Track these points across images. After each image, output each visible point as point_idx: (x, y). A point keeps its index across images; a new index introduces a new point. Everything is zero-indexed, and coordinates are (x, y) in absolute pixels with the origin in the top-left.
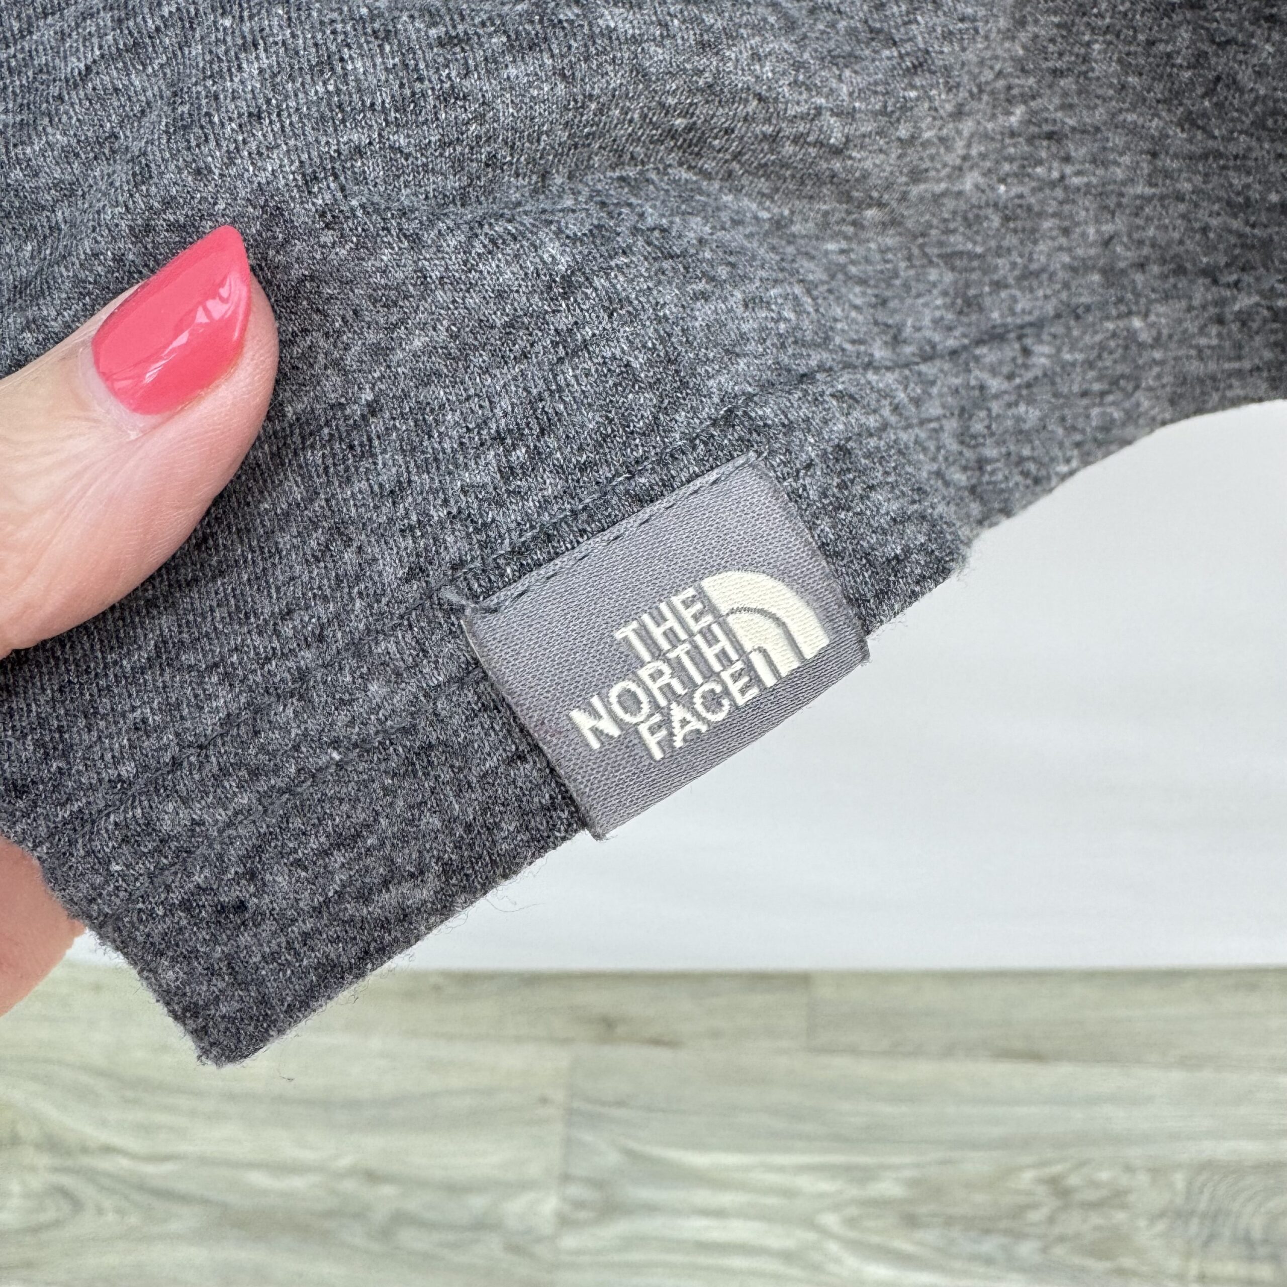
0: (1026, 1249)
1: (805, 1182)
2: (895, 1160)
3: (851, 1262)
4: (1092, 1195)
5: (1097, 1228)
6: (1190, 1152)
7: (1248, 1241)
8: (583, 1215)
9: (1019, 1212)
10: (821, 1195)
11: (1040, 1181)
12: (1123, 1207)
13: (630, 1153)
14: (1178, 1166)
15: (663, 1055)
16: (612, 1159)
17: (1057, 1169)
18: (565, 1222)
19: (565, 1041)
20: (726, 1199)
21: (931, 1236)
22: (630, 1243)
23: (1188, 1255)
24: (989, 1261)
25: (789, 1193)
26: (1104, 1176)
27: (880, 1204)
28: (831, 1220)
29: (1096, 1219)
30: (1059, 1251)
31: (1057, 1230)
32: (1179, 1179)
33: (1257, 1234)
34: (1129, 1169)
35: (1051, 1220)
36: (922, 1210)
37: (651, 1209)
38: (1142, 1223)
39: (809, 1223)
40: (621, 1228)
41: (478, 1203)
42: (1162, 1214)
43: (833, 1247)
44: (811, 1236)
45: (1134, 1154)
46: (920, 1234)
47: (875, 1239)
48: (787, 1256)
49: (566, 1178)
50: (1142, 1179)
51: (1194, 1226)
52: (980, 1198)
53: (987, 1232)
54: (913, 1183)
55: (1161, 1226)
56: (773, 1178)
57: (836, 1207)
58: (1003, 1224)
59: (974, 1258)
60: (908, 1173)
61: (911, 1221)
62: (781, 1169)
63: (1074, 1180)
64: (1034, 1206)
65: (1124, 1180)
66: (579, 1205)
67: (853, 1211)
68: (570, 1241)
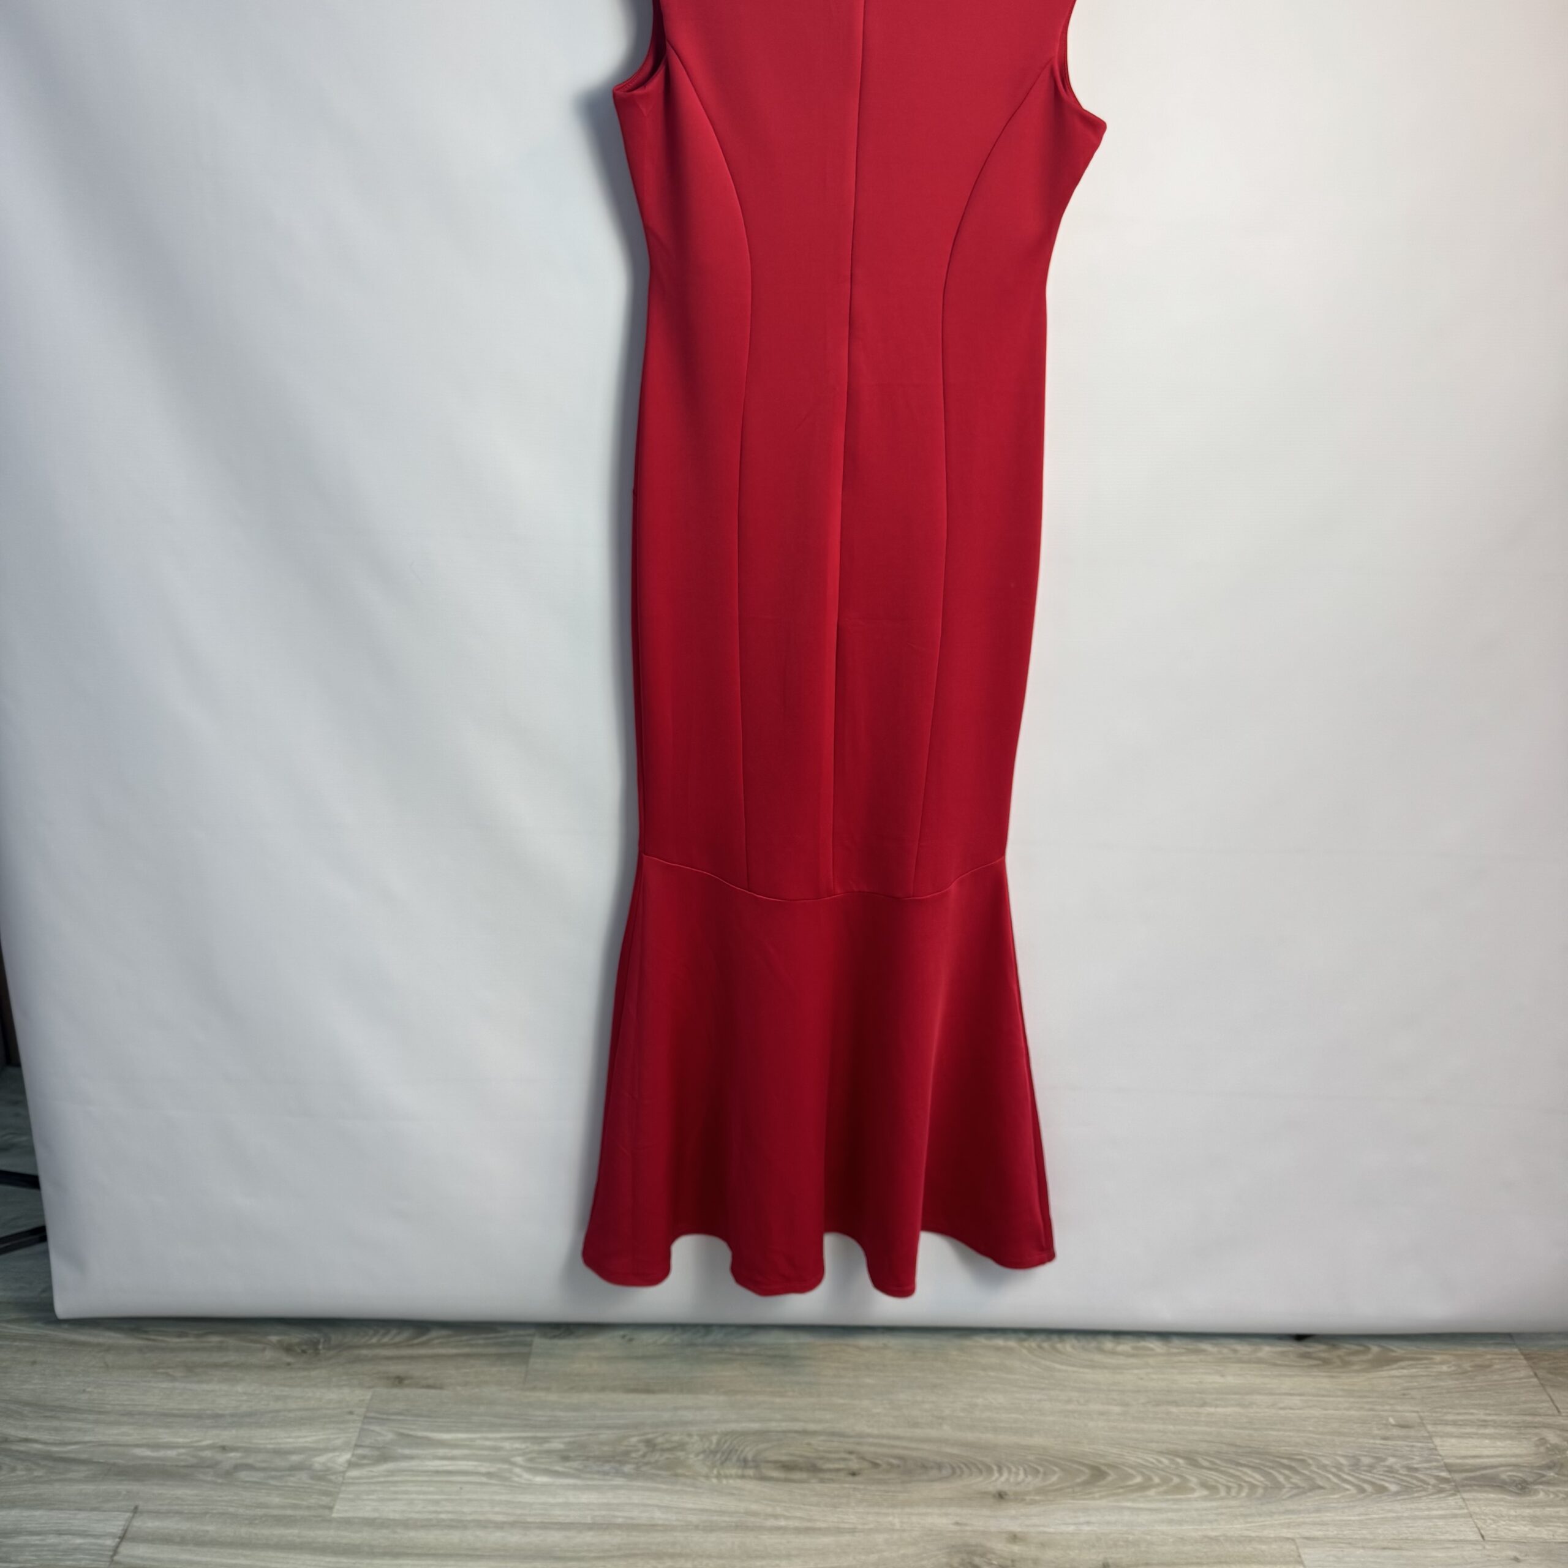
0: (628, 1468)
1: (507, 1445)
2: (564, 1434)
3: (527, 1476)
4: (667, 1446)
5: (668, 1459)
6: (722, 1428)
7: (745, 1461)
8: (365, 1462)
9: (627, 1453)
10: (517, 1449)
11: (639, 1441)
12: (683, 1450)
13: (402, 1434)
14: (716, 1433)
15: (432, 1392)
16: (390, 1436)
17: (650, 1436)
18: (351, 1465)
19: (370, 1387)
20: (456, 1452)
21: (575, 1464)
22: (392, 1473)
23: (713, 1466)
24: (606, 1473)
25: (495, 1449)
26: (676, 1438)
27: (549, 1452)
28: (519, 1460)
29: (667, 1455)
30: (644, 1469)
31: (646, 1460)
32: (714, 1439)
33: (750, 1456)
34: (690, 1435)
35: (644, 1456)
36: (572, 1454)
37: (411, 1458)
38: (692, 1456)
39: (506, 1460)
40: (390, 1466)
41: (295, 1458)
42: (704, 1452)
43: (517, 1470)
44: (506, 1466)
45: (693, 1429)
46: (568, 1464)
47: (543, 1466)
48: (489, 1475)
49: (357, 1446)
50: (696, 1438)
51: (719, 1456)
52: (606, 1448)
53: (609, 1462)
54: (570, 1443)
55: (701, 1457)
56: (488, 1443)
57: (523, 1453)
58: (618, 1458)
59: (598, 1472)
60: (567, 1440)
61: (566, 1459)
62: (496, 1439)
63: (660, 1440)
64: (638, 1451)
65: (687, 1439)
66: (364, 1457)
67: (534, 1455)
68: (354, 1473)
